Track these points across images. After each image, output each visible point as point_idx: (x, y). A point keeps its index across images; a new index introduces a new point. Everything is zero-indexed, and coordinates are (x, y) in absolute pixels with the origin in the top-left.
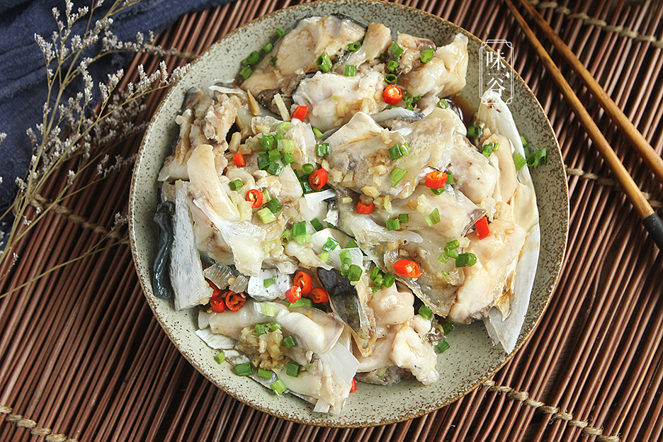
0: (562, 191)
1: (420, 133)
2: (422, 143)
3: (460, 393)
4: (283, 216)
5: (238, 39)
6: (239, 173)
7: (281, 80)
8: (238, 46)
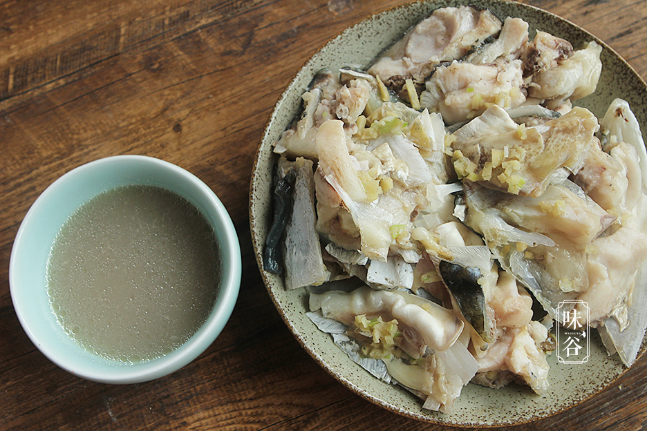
1: (558, 131)
2: (560, 142)
3: (575, 402)
4: (410, 202)
5: (370, 26)
7: (412, 67)
8: (369, 33)
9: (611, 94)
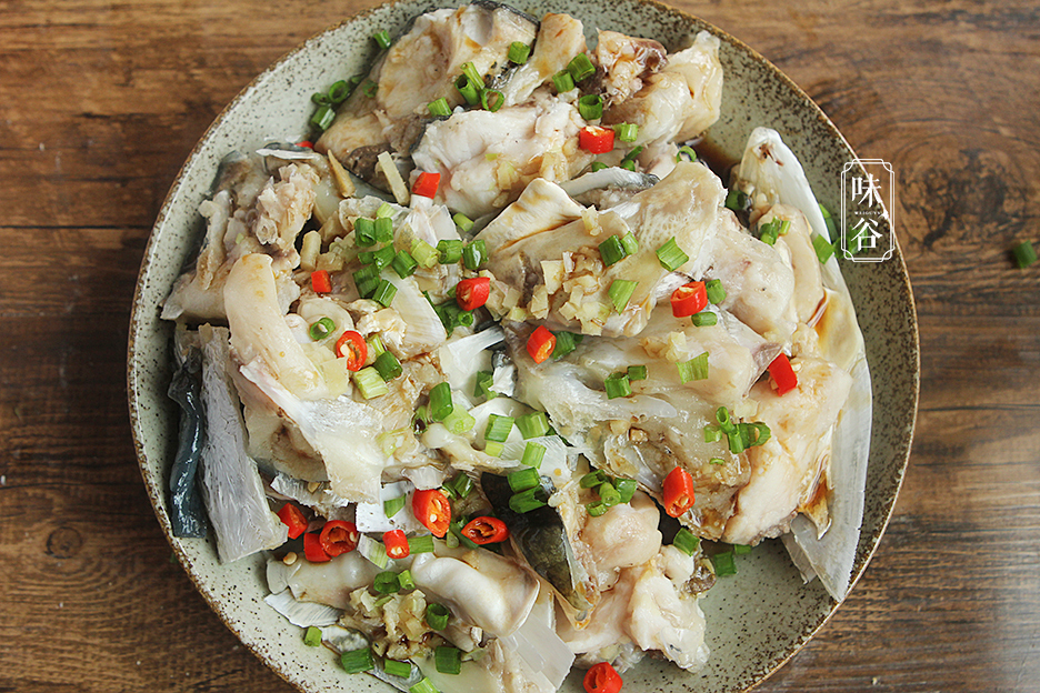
0: (902, 298)
1: (655, 212)
2: (661, 230)
3: (757, 679)
4: (412, 382)
5: (307, 61)
6: (323, 307)
7: (388, 127)
8: (306, 74)
9: (749, 119)
